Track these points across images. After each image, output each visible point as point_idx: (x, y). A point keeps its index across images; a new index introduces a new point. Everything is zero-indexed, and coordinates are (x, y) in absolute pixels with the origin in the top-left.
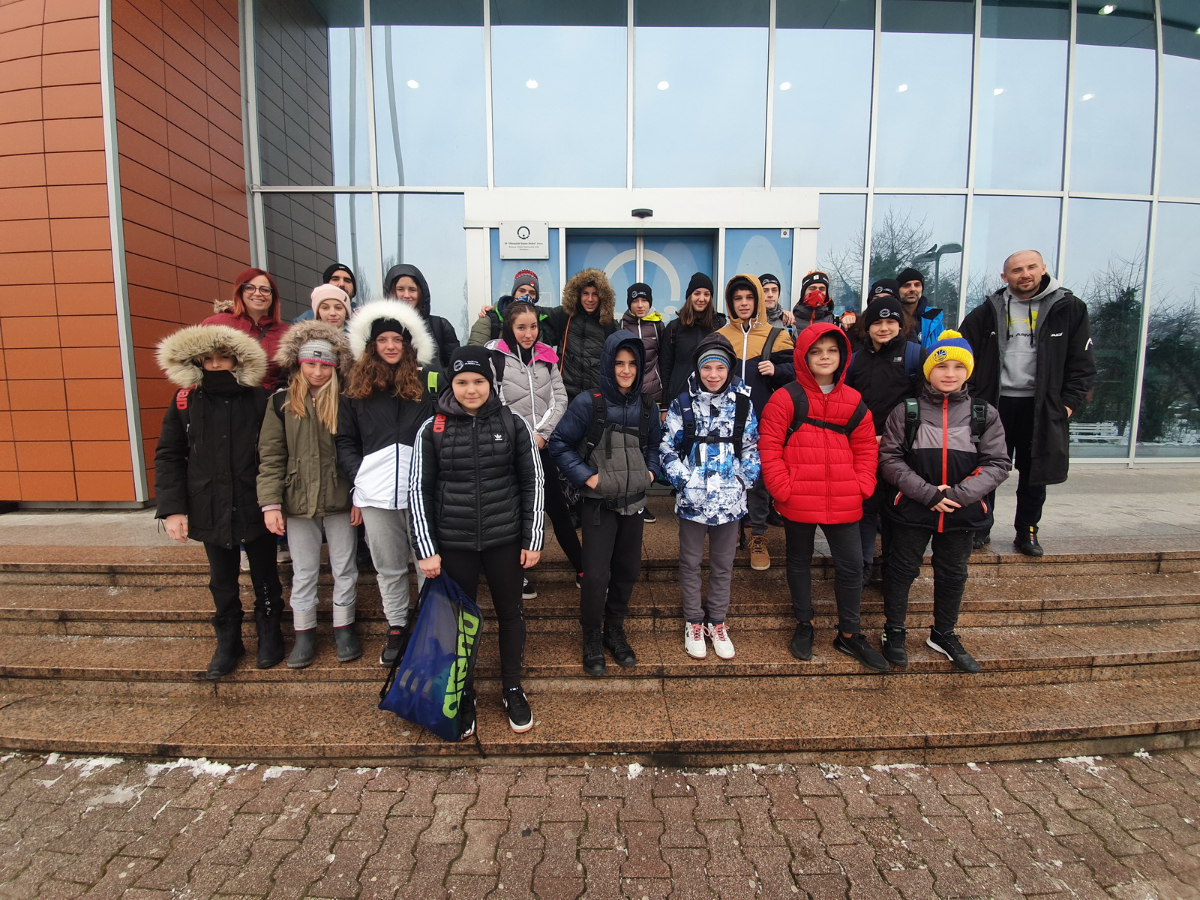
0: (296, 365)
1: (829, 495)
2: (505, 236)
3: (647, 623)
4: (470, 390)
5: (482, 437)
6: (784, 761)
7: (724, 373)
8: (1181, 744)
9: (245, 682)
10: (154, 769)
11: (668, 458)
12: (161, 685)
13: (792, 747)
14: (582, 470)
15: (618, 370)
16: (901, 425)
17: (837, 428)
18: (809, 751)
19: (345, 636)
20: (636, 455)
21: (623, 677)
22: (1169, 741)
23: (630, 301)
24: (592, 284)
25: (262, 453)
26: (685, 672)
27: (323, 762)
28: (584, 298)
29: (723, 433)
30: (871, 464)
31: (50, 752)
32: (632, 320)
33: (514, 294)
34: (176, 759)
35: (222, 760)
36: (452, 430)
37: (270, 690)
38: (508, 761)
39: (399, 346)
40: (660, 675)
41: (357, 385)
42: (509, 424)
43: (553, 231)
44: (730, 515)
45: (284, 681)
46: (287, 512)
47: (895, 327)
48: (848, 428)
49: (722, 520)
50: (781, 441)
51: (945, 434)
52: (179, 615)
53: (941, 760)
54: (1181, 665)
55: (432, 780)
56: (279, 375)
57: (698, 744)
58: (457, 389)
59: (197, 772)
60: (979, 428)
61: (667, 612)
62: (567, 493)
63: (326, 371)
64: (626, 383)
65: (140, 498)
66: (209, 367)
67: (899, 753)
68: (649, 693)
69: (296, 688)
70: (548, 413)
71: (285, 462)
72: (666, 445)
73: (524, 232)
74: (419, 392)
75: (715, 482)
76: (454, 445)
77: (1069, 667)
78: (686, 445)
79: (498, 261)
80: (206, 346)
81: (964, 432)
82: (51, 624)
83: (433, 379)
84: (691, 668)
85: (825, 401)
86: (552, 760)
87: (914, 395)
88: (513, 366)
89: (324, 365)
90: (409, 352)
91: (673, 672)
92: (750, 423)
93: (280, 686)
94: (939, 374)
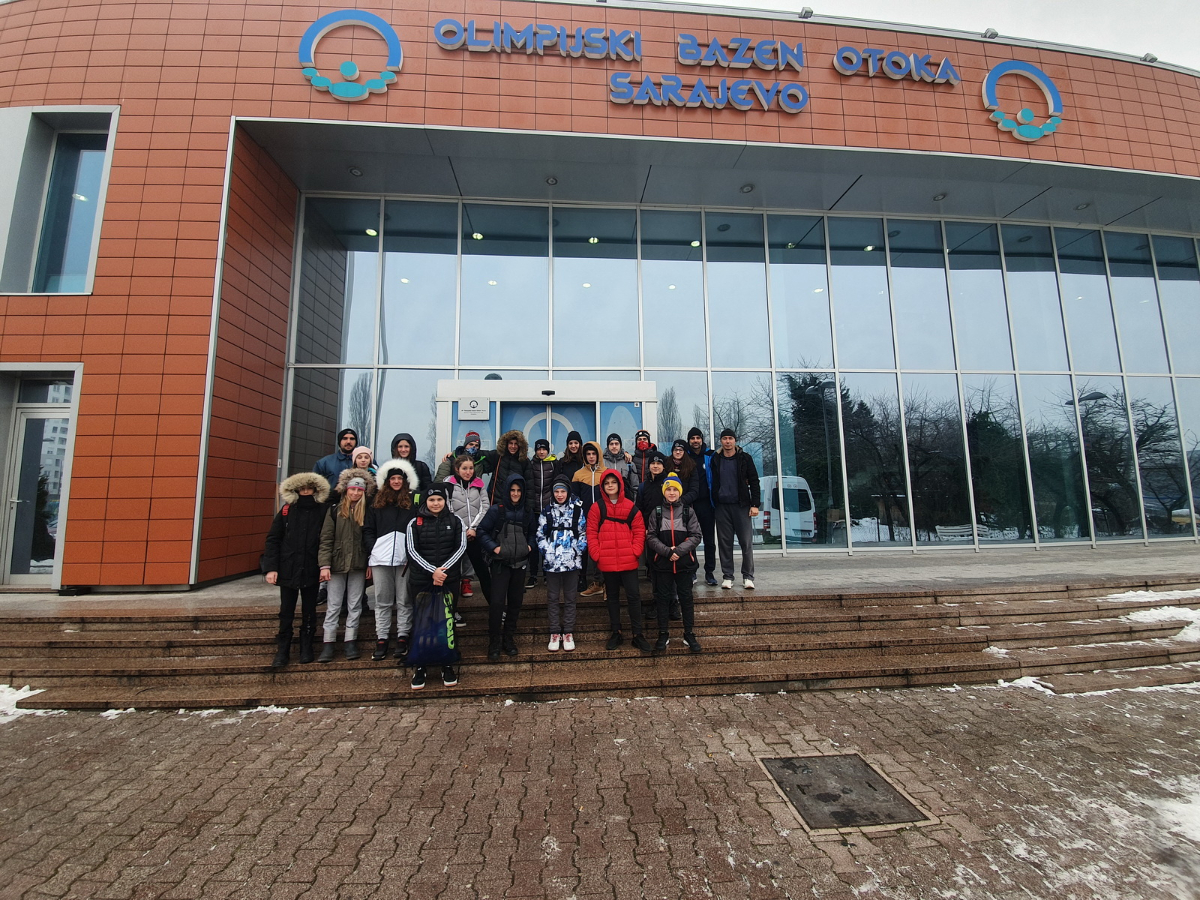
0: (345, 492)
1: (618, 556)
2: (461, 407)
3: (530, 638)
4: (435, 504)
5: (441, 528)
6: (588, 696)
7: (565, 494)
8: (805, 688)
9: (293, 672)
10: (244, 713)
11: (540, 539)
12: (240, 676)
13: (592, 688)
14: (492, 544)
15: (512, 493)
16: (655, 520)
17: (621, 521)
18: (602, 690)
19: (351, 646)
20: (521, 536)
21: (510, 663)
22: (797, 685)
23: (536, 449)
24: (515, 438)
25: (322, 539)
26: (544, 658)
27: (341, 705)
28: (510, 446)
29: (566, 525)
30: (640, 539)
31: (179, 708)
32: (537, 460)
33: (466, 445)
34: (256, 707)
35: (283, 706)
36: (426, 524)
37: (306, 676)
38: (441, 701)
39: (401, 481)
40: (531, 661)
41: (379, 502)
42: (453, 521)
43: (492, 403)
44: (567, 567)
45: (315, 671)
46: (333, 571)
47: (661, 467)
48: (629, 520)
49: (563, 569)
50: (596, 530)
51: (672, 523)
52: (247, 640)
53: (671, 694)
54: (823, 651)
55: (400, 710)
56: (336, 497)
57: (543, 687)
58: (429, 503)
59: (269, 712)
60: (686, 520)
61: (541, 631)
62: (485, 559)
63: (360, 493)
64: (516, 500)
65: (192, 582)
66: (302, 493)
67: (648, 690)
68: (525, 671)
69: (322, 674)
70: (478, 516)
71: (333, 543)
72: (539, 533)
73: (474, 404)
74: (409, 505)
75: (560, 549)
76: (427, 531)
77: (757, 651)
78: (548, 532)
79: (457, 422)
80: (304, 482)
81: (680, 520)
82: (160, 650)
83: (417, 498)
84: (548, 656)
85: (614, 507)
86: (465, 699)
87: (660, 504)
88: (458, 490)
89: (359, 490)
90: (406, 484)
91: (538, 659)
92: (581, 520)
93: (312, 674)
94: (668, 493)
